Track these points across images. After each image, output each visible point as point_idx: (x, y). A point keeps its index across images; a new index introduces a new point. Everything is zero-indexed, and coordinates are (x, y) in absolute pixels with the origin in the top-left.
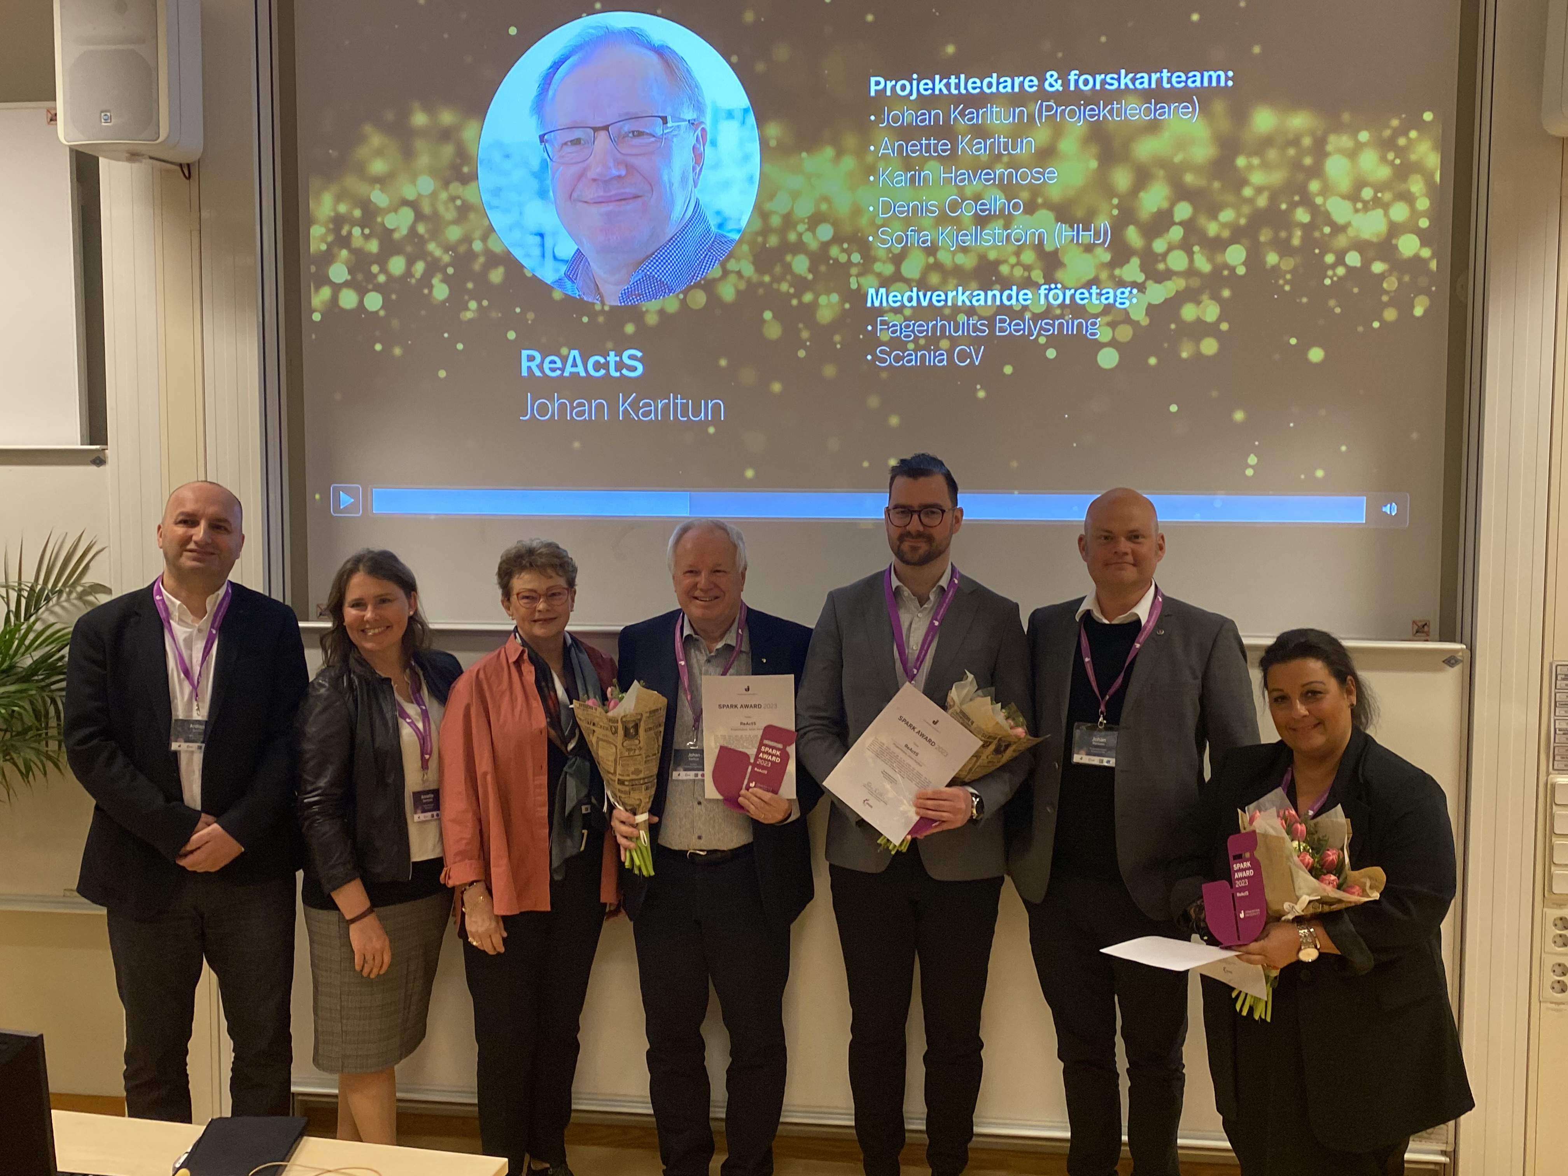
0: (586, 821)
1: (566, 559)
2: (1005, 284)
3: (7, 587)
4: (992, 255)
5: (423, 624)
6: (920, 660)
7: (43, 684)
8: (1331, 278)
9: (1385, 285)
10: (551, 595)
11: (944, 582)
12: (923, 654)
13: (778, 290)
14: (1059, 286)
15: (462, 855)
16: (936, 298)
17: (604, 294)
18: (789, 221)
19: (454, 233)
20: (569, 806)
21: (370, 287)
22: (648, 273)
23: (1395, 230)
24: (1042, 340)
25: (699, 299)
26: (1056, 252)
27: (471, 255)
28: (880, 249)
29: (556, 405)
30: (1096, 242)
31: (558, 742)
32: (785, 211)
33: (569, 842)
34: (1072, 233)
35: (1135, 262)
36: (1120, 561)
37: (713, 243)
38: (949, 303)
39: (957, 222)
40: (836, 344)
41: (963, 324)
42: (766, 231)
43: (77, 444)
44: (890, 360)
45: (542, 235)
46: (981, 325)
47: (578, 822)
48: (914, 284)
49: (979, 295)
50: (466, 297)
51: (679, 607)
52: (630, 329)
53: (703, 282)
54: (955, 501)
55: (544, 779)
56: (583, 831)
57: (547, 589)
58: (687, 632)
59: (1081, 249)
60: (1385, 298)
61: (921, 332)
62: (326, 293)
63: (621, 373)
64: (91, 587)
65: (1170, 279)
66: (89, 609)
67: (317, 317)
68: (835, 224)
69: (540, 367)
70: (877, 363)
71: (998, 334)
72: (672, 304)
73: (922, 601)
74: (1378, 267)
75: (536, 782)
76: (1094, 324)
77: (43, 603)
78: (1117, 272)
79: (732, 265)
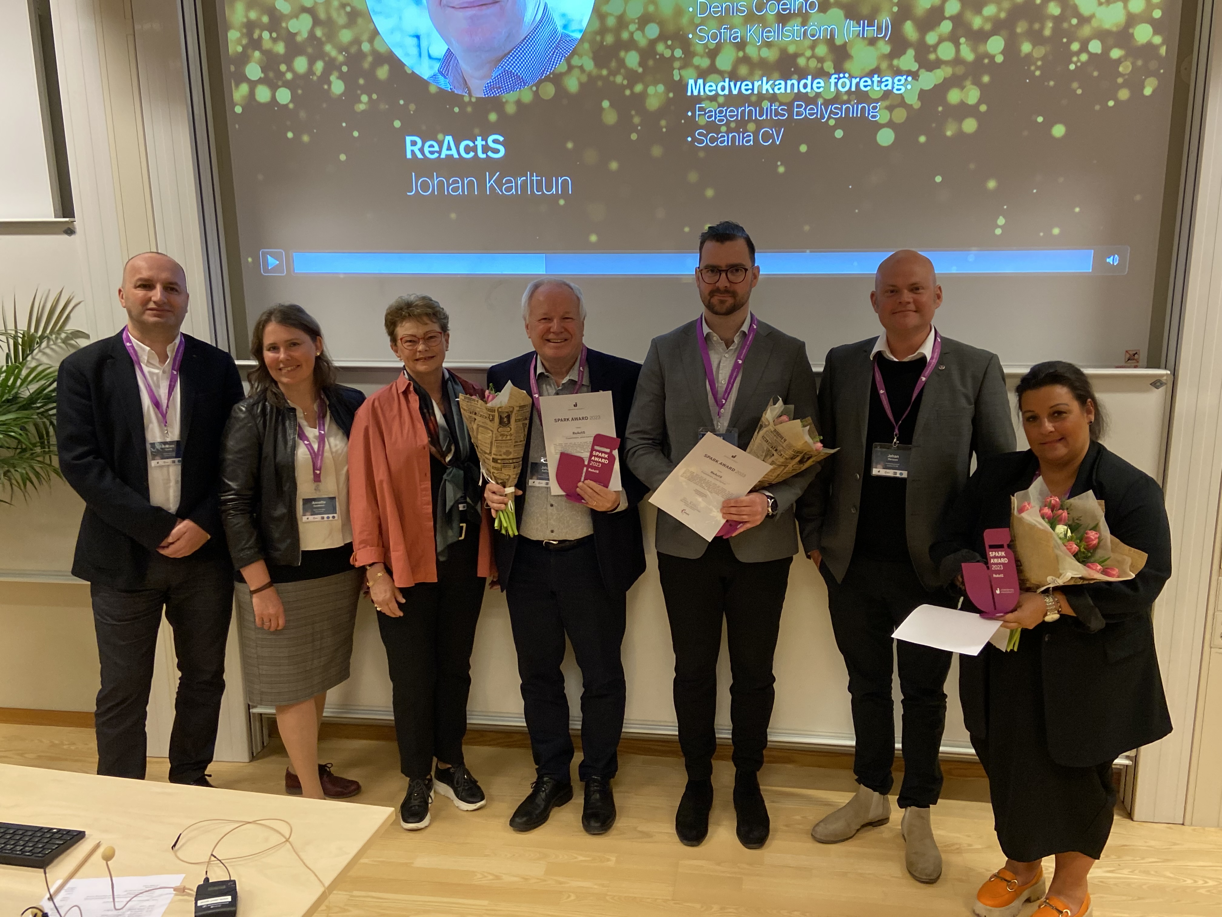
0: (463, 516)
1: (438, 309)
2: (802, 75)
3: (5, 333)
4: (792, 49)
5: (328, 362)
6: (728, 391)
7: (42, 410)
8: (1075, 64)
9: (1121, 69)
10: (428, 338)
11: (745, 328)
12: (730, 387)
13: (614, 82)
14: (847, 75)
15: (364, 542)
16: (745, 87)
17: (472, 88)
18: (622, 22)
19: (346, 36)
20: (449, 504)
21: (280, 83)
22: (507, 69)
23: (1132, 20)
24: (832, 122)
25: (549, 91)
26: (845, 45)
27: (361, 55)
28: (698, 45)
29: (436, 182)
30: (879, 36)
31: (438, 456)
32: (618, 12)
33: (450, 533)
34: (859, 29)
35: (911, 53)
36: (903, 309)
37: (559, 42)
38: (756, 92)
39: (762, 20)
40: (662, 128)
41: (767, 109)
42: (603, 30)
43: (52, 217)
44: (706, 142)
45: (418, 37)
46: (782, 110)
47: (456, 518)
48: (726, 75)
49: (780, 84)
50: (359, 92)
51: (534, 350)
52: (493, 117)
53: (551, 76)
54: (753, 260)
55: (428, 484)
56: (461, 525)
57: (424, 334)
58: (540, 370)
59: (866, 42)
60: (1120, 80)
61: (731, 116)
62: (244, 88)
63: (487, 155)
64: (71, 333)
65: (939, 68)
66: (72, 351)
67: (238, 110)
68: (661, 24)
69: (422, 150)
70: (696, 144)
71: (795, 117)
72: (527, 96)
73: (728, 343)
74: (1116, 53)
75: (423, 486)
76: (875, 108)
77: (36, 346)
78: (895, 62)
79: (576, 61)
